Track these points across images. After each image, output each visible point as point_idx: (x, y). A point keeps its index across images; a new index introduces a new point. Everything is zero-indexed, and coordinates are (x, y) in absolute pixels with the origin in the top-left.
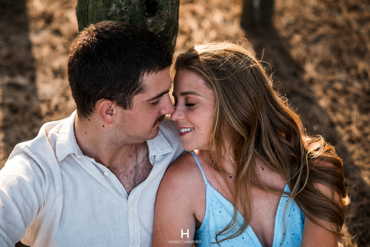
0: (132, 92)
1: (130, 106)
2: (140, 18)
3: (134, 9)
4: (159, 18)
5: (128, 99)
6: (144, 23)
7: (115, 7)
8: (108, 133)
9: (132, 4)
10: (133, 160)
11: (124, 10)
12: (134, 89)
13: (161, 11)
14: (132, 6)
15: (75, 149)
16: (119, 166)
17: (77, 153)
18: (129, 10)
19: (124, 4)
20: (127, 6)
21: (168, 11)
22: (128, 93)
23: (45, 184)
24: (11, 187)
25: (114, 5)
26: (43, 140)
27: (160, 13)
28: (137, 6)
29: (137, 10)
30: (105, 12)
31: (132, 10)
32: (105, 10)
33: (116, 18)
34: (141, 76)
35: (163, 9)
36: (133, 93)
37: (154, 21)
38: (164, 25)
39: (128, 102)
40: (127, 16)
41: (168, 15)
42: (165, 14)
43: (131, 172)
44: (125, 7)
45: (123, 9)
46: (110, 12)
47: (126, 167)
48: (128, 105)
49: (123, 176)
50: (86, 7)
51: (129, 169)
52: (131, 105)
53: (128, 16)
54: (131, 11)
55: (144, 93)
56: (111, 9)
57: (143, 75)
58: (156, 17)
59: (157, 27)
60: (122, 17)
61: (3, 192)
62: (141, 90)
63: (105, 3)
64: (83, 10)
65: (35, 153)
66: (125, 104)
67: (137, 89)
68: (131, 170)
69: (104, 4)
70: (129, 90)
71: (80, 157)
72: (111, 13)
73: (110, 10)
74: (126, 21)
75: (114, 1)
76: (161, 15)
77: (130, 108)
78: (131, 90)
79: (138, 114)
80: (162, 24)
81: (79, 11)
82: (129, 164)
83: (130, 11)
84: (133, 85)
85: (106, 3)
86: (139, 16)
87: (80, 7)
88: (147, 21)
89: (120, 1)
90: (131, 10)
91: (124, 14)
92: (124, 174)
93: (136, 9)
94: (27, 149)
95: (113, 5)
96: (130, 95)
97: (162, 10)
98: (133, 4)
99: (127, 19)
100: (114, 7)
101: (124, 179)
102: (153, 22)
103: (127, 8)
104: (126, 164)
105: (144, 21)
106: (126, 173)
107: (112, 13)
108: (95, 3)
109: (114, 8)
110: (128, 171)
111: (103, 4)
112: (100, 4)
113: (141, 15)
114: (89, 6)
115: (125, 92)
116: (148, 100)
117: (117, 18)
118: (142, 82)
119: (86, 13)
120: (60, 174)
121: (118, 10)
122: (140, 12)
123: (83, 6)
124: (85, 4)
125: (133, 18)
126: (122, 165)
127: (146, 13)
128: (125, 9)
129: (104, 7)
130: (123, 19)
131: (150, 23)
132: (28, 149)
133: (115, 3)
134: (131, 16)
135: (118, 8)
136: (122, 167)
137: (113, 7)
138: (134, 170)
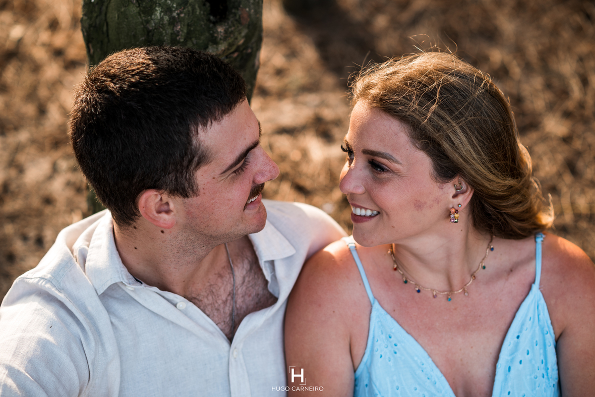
0: (188, 167)
1: (193, 191)
2: (203, 26)
3: (193, 13)
4: (235, 23)
5: (186, 180)
6: (212, 35)
7: (161, 12)
8: (173, 239)
9: (188, 5)
10: (225, 283)
11: (177, 16)
12: (190, 161)
13: (236, 11)
14: (190, 8)
15: (122, 275)
16: (202, 294)
17: (126, 281)
18: (185, 14)
19: (177, 6)
20: (181, 8)
21: (250, 10)
22: (183, 170)
23: (88, 344)
24: (30, 360)
25: (158, 9)
26: (71, 264)
27: (235, 14)
28: (197, 7)
29: (198, 13)
30: (142, 23)
31: (191, 14)
32: (142, 20)
33: (164, 32)
34: (193, 135)
35: (239, 6)
36: (192, 168)
37: (228, 29)
38: (243, 34)
39: (187, 185)
40: (182, 26)
41: (249, 16)
42: (245, 16)
43: (225, 302)
44: (179, 12)
45: (175, 14)
46: (152, 22)
47: (215, 296)
48: (189, 189)
49: (212, 310)
50: (103, 17)
51: (220, 298)
52: (195, 188)
53: (184, 25)
54: (189, 16)
55: (211, 161)
56: (153, 16)
57: (197, 132)
58: (230, 22)
59: (233, 39)
60: (173, 29)
61: (18, 371)
62: (202, 159)
63: (142, 8)
64: (98, 23)
65: (60, 289)
66: (183, 189)
67: (196, 159)
68: (224, 299)
69: (140, 9)
70: (182, 165)
71: (134, 287)
72: (153, 25)
73: (152, 19)
74: (181, 35)
75: (158, 2)
76: (237, 17)
77: (195, 193)
78: (185, 163)
79: (213, 199)
80: (240, 33)
81: (90, 26)
82: (220, 288)
83: (187, 17)
84: (186, 154)
85: (144, 8)
86: (202, 23)
87: (90, 18)
88: (217, 31)
89: (169, 2)
90: (189, 14)
91: (177, 23)
92: (212, 307)
93: (196, 12)
94: (44, 283)
95: (156, 10)
96: (187, 173)
97: (238, 9)
98: (190, 5)
99: (182, 31)
100: (158, 13)
101: (214, 315)
102: (226, 31)
103: (181, 13)
104: (214, 290)
105: (211, 32)
106: (216, 305)
107: (155, 24)
108: (123, 10)
109: (158, 15)
110: (220, 302)
111: (138, 9)
112: (133, 9)
113: (205, 21)
114: (109, 15)
115: (177, 171)
116: (222, 171)
117: (166, 32)
118: (200, 145)
119: (105, 28)
120: (110, 323)
121: (166, 18)
122: (203, 16)
123: (97, 17)
124: (100, 13)
125: (192, 29)
126: (208, 292)
127: (212, 18)
128: (178, 14)
129: (140, 15)
130: (176, 32)
131: (222, 34)
132: (46, 283)
133: (160, 5)
134: (188, 25)
135: (165, 14)
136: (208, 295)
137: (156, 13)
138: (229, 298)
